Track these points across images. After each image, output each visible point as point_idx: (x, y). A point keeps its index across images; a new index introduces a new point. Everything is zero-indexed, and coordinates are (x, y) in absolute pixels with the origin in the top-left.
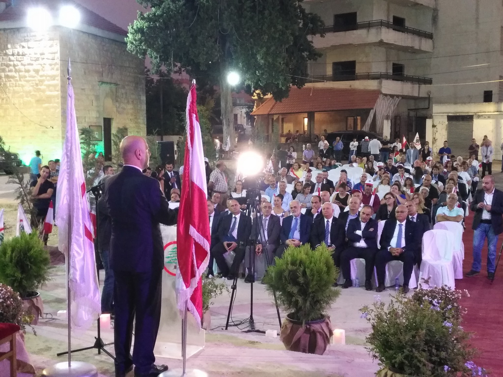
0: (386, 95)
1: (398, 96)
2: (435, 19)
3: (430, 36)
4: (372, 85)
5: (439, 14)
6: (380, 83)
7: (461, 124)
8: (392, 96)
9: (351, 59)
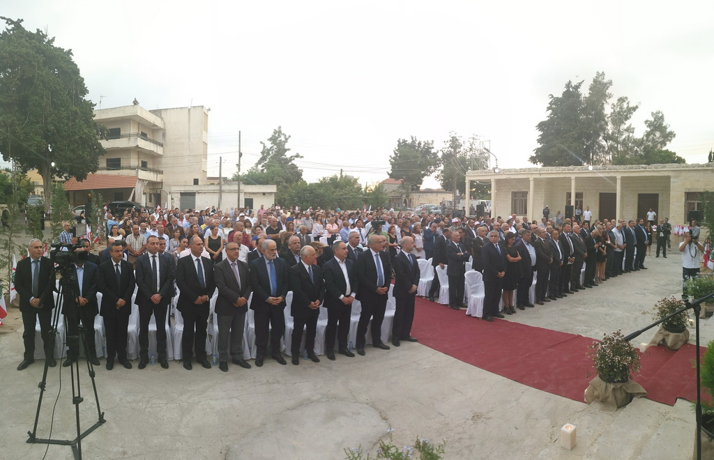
0: (140, 180)
1: (146, 180)
2: (164, 135)
3: (162, 145)
4: (132, 173)
5: (167, 132)
6: (137, 172)
7: (189, 198)
8: (143, 180)
9: (118, 157)
